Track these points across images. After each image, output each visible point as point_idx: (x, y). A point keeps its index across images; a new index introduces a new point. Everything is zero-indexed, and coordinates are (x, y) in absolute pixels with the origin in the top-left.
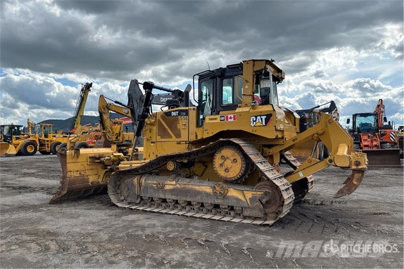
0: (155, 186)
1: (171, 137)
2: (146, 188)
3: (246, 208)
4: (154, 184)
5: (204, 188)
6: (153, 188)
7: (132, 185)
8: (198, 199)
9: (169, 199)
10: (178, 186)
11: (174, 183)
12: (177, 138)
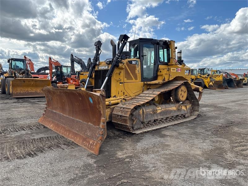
0: (152, 112)
1: (132, 79)
2: (147, 115)
3: (187, 113)
4: (151, 111)
5: (173, 108)
6: (151, 114)
7: (139, 115)
8: (172, 115)
9: (160, 119)
10: (163, 109)
11: (160, 108)
12: (135, 80)
